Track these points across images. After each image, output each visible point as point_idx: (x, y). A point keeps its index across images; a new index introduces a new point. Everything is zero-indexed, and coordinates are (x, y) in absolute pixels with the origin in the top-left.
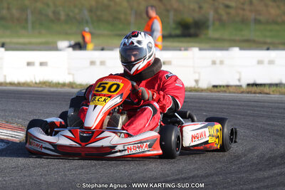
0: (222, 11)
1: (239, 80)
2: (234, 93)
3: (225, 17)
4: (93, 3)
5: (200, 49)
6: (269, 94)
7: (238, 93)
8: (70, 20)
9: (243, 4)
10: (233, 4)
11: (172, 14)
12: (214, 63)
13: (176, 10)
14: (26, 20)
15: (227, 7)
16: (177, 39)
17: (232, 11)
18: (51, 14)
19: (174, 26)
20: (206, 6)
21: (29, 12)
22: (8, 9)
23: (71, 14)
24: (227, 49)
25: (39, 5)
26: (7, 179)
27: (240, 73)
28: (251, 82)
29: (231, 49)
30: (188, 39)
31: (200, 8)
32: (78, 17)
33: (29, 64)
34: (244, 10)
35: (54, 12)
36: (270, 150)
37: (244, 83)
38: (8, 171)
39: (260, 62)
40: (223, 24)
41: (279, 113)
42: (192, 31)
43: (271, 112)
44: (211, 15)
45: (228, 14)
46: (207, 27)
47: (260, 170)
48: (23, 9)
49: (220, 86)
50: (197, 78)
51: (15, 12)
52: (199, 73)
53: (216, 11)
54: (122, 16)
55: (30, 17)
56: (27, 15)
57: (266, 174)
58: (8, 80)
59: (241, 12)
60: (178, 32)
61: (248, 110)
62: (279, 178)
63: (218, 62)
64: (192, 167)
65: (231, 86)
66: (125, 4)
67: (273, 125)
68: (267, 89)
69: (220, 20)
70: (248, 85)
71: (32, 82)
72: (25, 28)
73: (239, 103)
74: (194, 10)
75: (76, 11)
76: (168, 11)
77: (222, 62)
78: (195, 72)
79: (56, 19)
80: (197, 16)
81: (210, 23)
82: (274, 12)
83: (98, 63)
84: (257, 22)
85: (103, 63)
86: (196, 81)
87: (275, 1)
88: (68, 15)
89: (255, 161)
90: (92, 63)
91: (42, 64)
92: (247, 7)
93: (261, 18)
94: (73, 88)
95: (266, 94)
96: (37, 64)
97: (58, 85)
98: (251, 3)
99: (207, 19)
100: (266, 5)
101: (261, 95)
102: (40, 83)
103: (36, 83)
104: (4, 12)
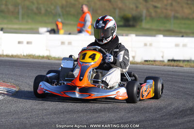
0: (152, 10)
1: (163, 57)
2: (159, 66)
3: (153, 14)
4: (64, 2)
5: (137, 36)
6: (183, 67)
7: (161, 66)
8: (48, 13)
9: (166, 5)
10: (159, 5)
11: (117, 11)
12: (145, 45)
13: (120, 9)
14: (18, 13)
15: (155, 7)
16: (120, 28)
17: (159, 10)
18: (35, 9)
20: (141, 6)
21: (20, 7)
22: (6, 5)
23: (49, 9)
24: (155, 36)
25: (27, 3)
26: (3, 120)
27: (163, 52)
28: (171, 58)
29: (157, 36)
30: (128, 28)
31: (137, 7)
32: (53, 11)
33: (19, 43)
34: (166, 9)
35: (38, 8)
36: (183, 105)
37: (166, 59)
38: (4, 114)
39: (177, 45)
40: (152, 19)
41: (189, 80)
42: (131, 23)
43: (184, 79)
44: (144, 12)
45: (156, 12)
46: (141, 21)
47: (176, 118)
48: (16, 5)
49: (150, 61)
51: (11, 8)
52: (135, 52)
53: (148, 9)
55: (21, 11)
56: (19, 10)
57: (180, 121)
58: (5, 53)
59: (165, 11)
60: (121, 23)
61: (168, 77)
62: (188, 124)
63: (148, 44)
65: (157, 61)
67: (185, 88)
68: (181, 64)
69: (150, 16)
70: (169, 60)
71: (21, 55)
72: (17, 18)
73: (162, 73)
74: (132, 9)
75: (52, 7)
76: (115, 9)
77: (151, 45)
78: (132, 51)
79: (38, 12)
80: (134, 13)
81: (144, 18)
82: (187, 11)
83: (66, 43)
84: (176, 18)
85: (70, 43)
86: (134, 57)
87: (188, 4)
88: (46, 10)
89: (173, 112)
90: (63, 43)
91: (28, 43)
92: (169, 7)
93: (178, 15)
94: (49, 59)
95: (181, 67)
96: (25, 43)
97: (39, 57)
98: (171, 5)
99: (141, 16)
100: (182, 7)
101: (177, 68)
102: (27, 56)
103: (24, 56)
104: (3, 7)
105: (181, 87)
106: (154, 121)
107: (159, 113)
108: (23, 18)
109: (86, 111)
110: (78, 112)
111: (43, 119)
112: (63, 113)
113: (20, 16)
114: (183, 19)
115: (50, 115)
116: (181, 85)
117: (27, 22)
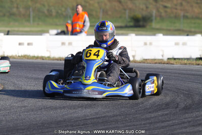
0: (162, 10)
1: (163, 56)
3: (163, 14)
4: (75, 4)
5: (136, 35)
8: (59, 15)
9: (176, 5)
10: (169, 5)
11: (127, 12)
12: (145, 44)
13: (130, 9)
14: (29, 16)
15: (165, 7)
16: (131, 29)
17: (168, 10)
18: (46, 12)
19: (129, 20)
20: (151, 6)
21: (31, 10)
22: (17, 8)
23: (60, 11)
24: (154, 35)
25: (38, 5)
27: (163, 51)
29: (157, 35)
31: (147, 8)
32: (64, 13)
33: (20, 44)
34: (176, 9)
35: (48, 10)
36: (160, 100)
39: (177, 44)
40: (162, 18)
41: (175, 76)
42: (141, 23)
44: (154, 12)
45: (166, 12)
47: (150, 113)
48: (27, 8)
50: (134, 54)
51: (22, 10)
52: (135, 51)
53: (158, 10)
54: (94, 13)
55: (32, 14)
56: (30, 12)
57: (153, 115)
59: (175, 11)
60: (132, 24)
62: (160, 118)
63: (148, 44)
64: (105, 110)
66: (96, 5)
69: (161, 16)
70: (168, 59)
71: (16, 56)
72: (28, 21)
74: (143, 9)
75: (63, 9)
76: (125, 10)
77: (151, 44)
78: (132, 50)
79: (49, 15)
80: (145, 13)
81: (154, 18)
82: (196, 10)
83: (67, 44)
84: (185, 17)
85: (70, 44)
86: (134, 56)
87: (197, 3)
88: (57, 12)
89: (148, 107)
90: (63, 44)
91: (29, 44)
92: (179, 7)
93: (188, 15)
94: (43, 59)
95: (172, 64)
96: (26, 44)
97: (34, 57)
98: (181, 4)
99: (152, 16)
100: (192, 6)
101: (167, 65)
102: (22, 56)
103: (19, 56)
104: (15, 10)
106: (127, 116)
107: (135, 108)
108: (34, 21)
109: (64, 107)
110: (56, 108)
111: (20, 115)
112: (41, 109)
113: (31, 19)
114: (192, 18)
115: (28, 112)
117: (38, 24)
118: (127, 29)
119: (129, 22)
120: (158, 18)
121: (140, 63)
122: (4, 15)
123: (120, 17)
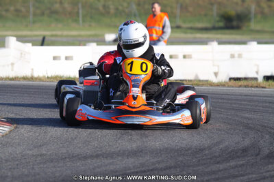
1: (257, 73)
3: (266, 10)
8: (119, 13)
11: (215, 8)
12: (232, 56)
13: (219, 4)
16: (220, 31)
17: (273, 4)
18: (101, 8)
19: (218, 19)
21: (80, 5)
22: (61, 3)
23: (120, 8)
27: (258, 66)
29: (249, 43)
32: (127, 10)
33: (55, 58)
35: (104, 6)
42: (235, 23)
44: (253, 8)
45: (269, 7)
46: (249, 20)
48: (75, 3)
50: (216, 71)
51: (67, 6)
52: (218, 66)
53: (258, 4)
55: (81, 11)
56: (78, 9)
60: (221, 24)
63: (236, 55)
69: (262, 13)
72: (76, 21)
74: (237, 4)
75: (125, 5)
76: (212, 4)
77: (240, 56)
78: (214, 65)
79: (106, 12)
80: (240, 9)
81: (252, 15)
86: (216, 74)
88: (117, 9)
89: (217, 154)
91: (67, 58)
96: (63, 58)
99: (250, 12)
104: (57, 6)
105: (245, 118)
106: (185, 168)
107: (198, 156)
108: (84, 21)
113: (81, 19)
116: (247, 115)
117: (90, 26)
118: (214, 32)
119: (218, 21)
120: (259, 16)
121: (218, 86)
122: (43, 14)
123: (206, 15)
